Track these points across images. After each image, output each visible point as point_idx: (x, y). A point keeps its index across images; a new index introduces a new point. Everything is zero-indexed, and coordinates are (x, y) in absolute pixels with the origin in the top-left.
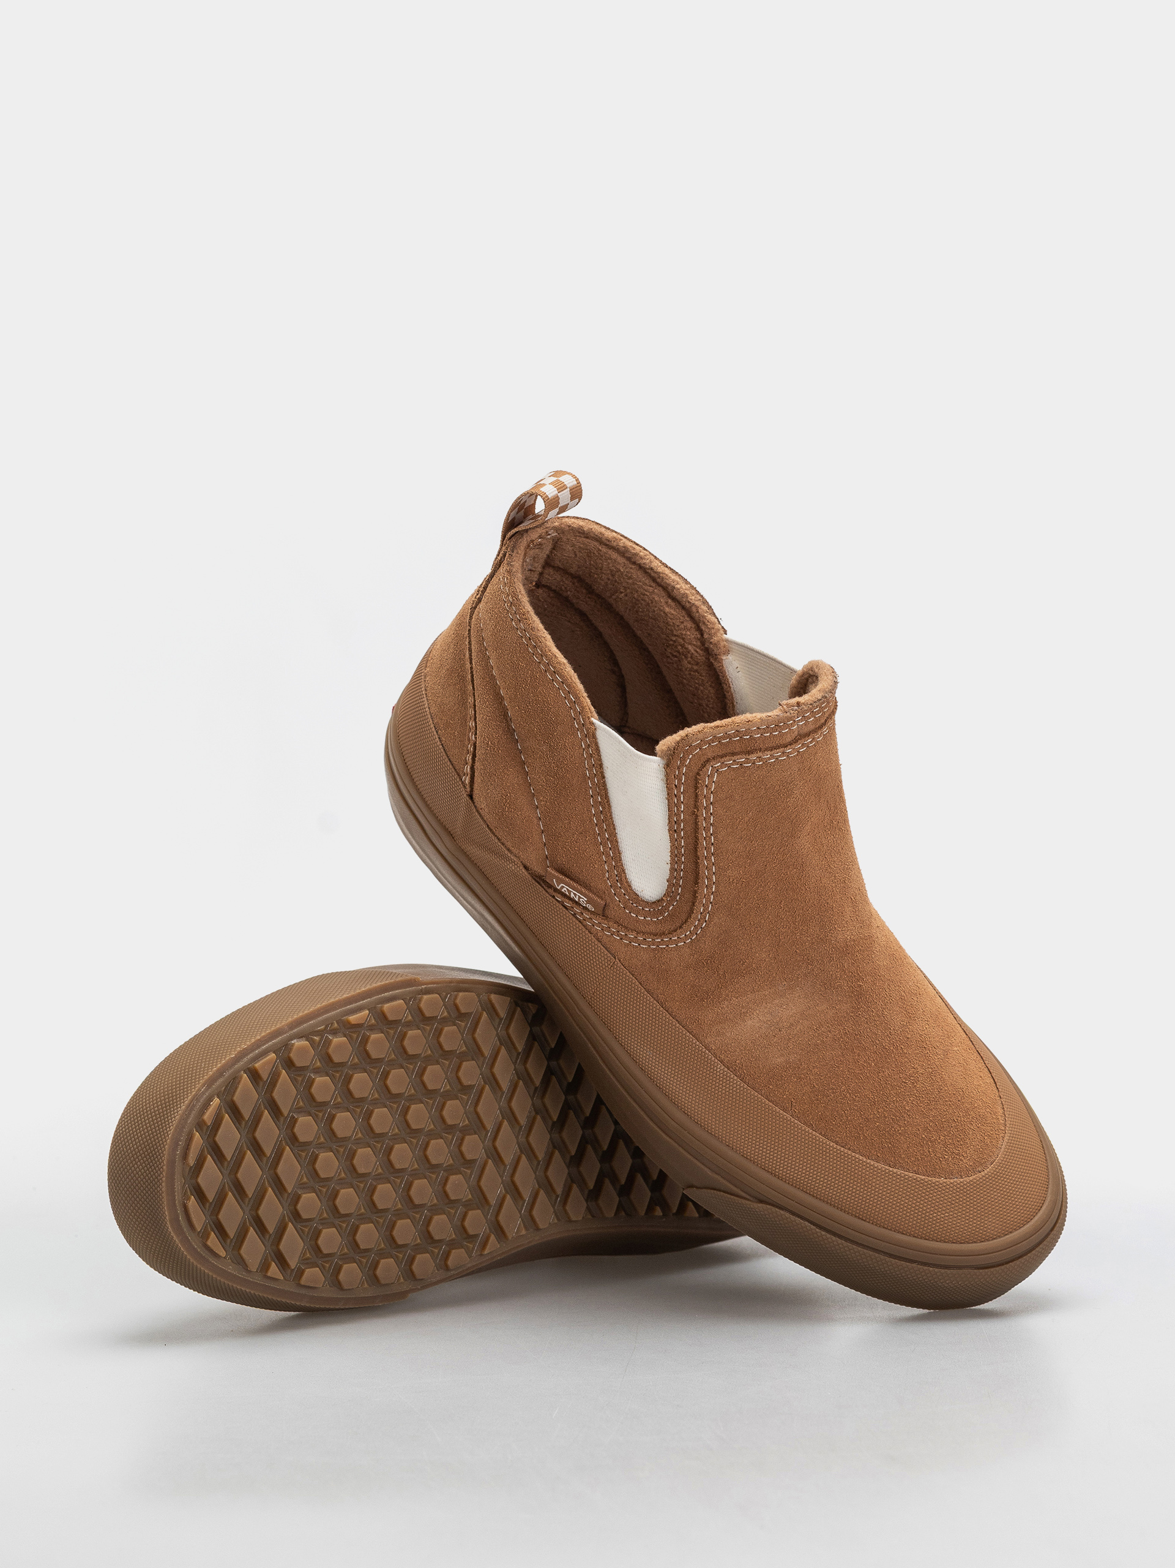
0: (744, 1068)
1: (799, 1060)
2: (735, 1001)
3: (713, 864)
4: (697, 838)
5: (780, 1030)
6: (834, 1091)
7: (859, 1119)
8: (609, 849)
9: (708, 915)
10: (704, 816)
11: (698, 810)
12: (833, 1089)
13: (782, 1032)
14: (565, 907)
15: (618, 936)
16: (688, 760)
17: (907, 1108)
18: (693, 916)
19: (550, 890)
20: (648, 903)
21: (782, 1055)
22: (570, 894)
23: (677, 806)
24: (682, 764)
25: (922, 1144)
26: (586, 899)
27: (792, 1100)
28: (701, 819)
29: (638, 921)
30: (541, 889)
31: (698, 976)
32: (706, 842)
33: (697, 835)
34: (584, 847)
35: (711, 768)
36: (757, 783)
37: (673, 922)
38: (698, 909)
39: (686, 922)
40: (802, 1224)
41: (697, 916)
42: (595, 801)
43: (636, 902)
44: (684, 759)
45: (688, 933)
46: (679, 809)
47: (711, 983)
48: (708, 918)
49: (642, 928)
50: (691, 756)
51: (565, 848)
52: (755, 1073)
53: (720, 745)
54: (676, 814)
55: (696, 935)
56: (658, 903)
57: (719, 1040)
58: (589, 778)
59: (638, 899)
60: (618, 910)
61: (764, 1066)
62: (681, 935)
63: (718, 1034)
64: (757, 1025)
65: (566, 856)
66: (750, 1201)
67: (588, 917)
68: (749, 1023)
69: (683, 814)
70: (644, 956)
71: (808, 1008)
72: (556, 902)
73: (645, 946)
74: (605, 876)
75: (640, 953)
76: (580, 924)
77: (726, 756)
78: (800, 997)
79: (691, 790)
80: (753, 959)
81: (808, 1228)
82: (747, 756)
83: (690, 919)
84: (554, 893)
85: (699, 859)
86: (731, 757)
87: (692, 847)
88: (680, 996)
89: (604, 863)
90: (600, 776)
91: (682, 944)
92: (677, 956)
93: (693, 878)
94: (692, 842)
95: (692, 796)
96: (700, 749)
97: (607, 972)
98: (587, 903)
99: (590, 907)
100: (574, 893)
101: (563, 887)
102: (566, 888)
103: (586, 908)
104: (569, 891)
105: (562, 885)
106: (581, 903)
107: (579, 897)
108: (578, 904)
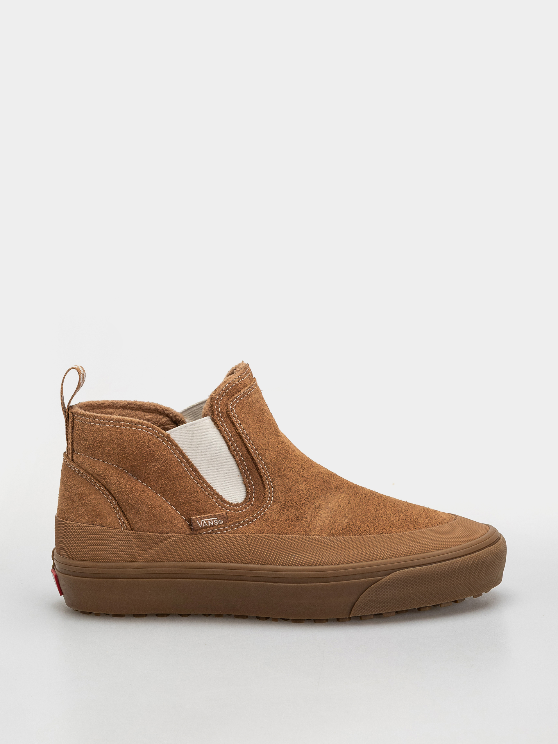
1: (353, 515)
2: (309, 512)
3: (259, 455)
4: (245, 444)
10: (241, 431)
11: (238, 430)
13: (337, 511)
14: (210, 533)
15: (241, 525)
16: (219, 408)
18: (266, 487)
19: (198, 532)
20: (244, 502)
21: (346, 518)
23: (228, 435)
24: (218, 412)
26: (217, 518)
28: (241, 433)
29: (244, 512)
30: (193, 535)
31: (287, 512)
32: (250, 445)
33: (245, 443)
34: (199, 497)
35: (230, 406)
36: (251, 407)
37: (259, 499)
38: (266, 483)
39: (264, 494)
40: (413, 570)
41: (267, 487)
42: (190, 472)
43: (237, 506)
44: (217, 408)
45: (269, 498)
46: (229, 437)
47: (294, 511)
48: (272, 484)
49: (247, 513)
50: (219, 406)
51: (192, 505)
52: (342, 531)
53: (226, 394)
54: (230, 440)
55: (273, 497)
56: (246, 499)
57: (316, 530)
58: (181, 462)
59: (238, 505)
60: (232, 515)
61: (343, 526)
62: (267, 502)
63: (314, 528)
64: (326, 515)
65: (194, 509)
66: (384, 578)
67: (222, 528)
68: (322, 516)
69: (233, 438)
70: (260, 524)
71: (338, 499)
72: (205, 535)
73: (255, 520)
74: (216, 505)
75: (256, 524)
76: (221, 535)
77: (232, 397)
78: (331, 496)
79: (229, 423)
80: (302, 491)
81: (416, 569)
82: (239, 393)
83: (266, 490)
84: (201, 531)
85: (252, 455)
86: (234, 397)
87: (245, 452)
88: (287, 525)
89: (212, 499)
90: (185, 457)
91: (269, 506)
92: (272, 512)
93: (254, 470)
94: (245, 449)
95: (231, 425)
96: (220, 400)
97: (249, 541)
98: (218, 521)
99: (221, 522)
100: (210, 521)
101: (203, 522)
102: (205, 522)
103: (219, 524)
104: (207, 522)
105: (202, 521)
106: (215, 524)
107: (213, 520)
108: (214, 525)
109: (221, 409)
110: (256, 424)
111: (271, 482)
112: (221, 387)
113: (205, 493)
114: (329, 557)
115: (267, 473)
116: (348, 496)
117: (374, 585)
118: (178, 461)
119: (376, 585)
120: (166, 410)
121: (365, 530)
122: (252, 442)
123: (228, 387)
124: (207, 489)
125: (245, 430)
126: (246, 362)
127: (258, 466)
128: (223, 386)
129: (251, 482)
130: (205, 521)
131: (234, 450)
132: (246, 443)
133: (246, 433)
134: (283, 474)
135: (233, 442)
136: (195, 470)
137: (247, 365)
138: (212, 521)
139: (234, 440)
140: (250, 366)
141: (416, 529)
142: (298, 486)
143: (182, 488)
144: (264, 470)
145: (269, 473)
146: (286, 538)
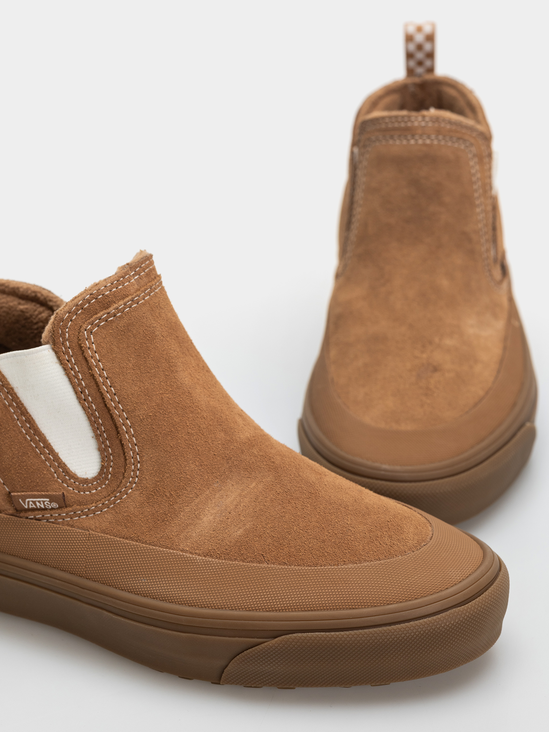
0: (217, 550)
1: (254, 525)
2: (187, 509)
3: (123, 411)
4: (102, 394)
5: (230, 513)
6: (289, 533)
7: (317, 543)
8: (48, 455)
9: (138, 456)
10: (98, 373)
11: (92, 370)
12: (287, 532)
13: (232, 514)
14: (39, 520)
15: (84, 515)
16: (67, 334)
17: (349, 523)
18: (128, 462)
19: (22, 514)
20: (95, 479)
21: (240, 528)
22: (36, 505)
23: (76, 377)
24: (65, 340)
25: (372, 541)
26: (48, 500)
27: (263, 553)
28: (97, 376)
29: (92, 495)
30: (16, 518)
31: (152, 506)
32: (110, 395)
33: (101, 392)
34: (29, 463)
35: (85, 332)
36: (125, 332)
37: (117, 478)
38: (129, 455)
39: (125, 471)
40: (314, 636)
41: (131, 461)
42: (22, 422)
43: (85, 484)
44: (63, 334)
45: (131, 479)
46: (78, 379)
47: (164, 505)
48: (139, 458)
49: (97, 498)
50: (67, 330)
51: (18, 473)
52: (226, 550)
53: (83, 311)
54: (79, 385)
55: (137, 477)
56: (100, 473)
57: (189, 541)
58: (9, 406)
59: (86, 481)
60: (74, 496)
61: (230, 542)
62: (127, 484)
63: (186, 538)
64: (211, 518)
65: (21, 479)
66: (269, 641)
67: (57, 515)
68: (205, 519)
69: (84, 381)
70: (109, 517)
71: (243, 490)
72: (32, 521)
73: (106, 509)
74: (54, 477)
75: (105, 516)
76: (54, 524)
77: (92, 317)
78: (233, 485)
79: (80, 358)
80: (186, 473)
81: (319, 636)
82: (108, 311)
83: (127, 466)
84: (27, 515)
85: (111, 411)
86: (96, 316)
87: (102, 405)
88: (147, 527)
89: (50, 467)
90: (15, 398)
91: (130, 490)
92: (131, 502)
93: (114, 433)
94: (101, 401)
95: (83, 362)
96: (71, 320)
97: (87, 544)
98: (51, 503)
99: (55, 505)
100: (39, 502)
101: (29, 502)
102: (31, 503)
103: (52, 509)
104: (34, 502)
105: (27, 500)
106: (46, 507)
107: (44, 502)
108: (45, 509)
109: (69, 336)
110: (129, 360)
111: (138, 454)
112: (75, 301)
113: (40, 457)
114: (193, 593)
115: (133, 439)
116: (261, 486)
117: (251, 650)
118: (4, 404)
119: (254, 651)
120: (50, 301)
121: (262, 555)
122: (115, 391)
123: (88, 301)
124: (44, 450)
125: (105, 371)
126: (149, 251)
127: (119, 429)
128: (80, 298)
129: (108, 450)
130: (32, 501)
131: (85, 400)
132: (103, 392)
133: (106, 376)
134: (160, 443)
135: (84, 388)
136: (30, 420)
137: (151, 256)
138: (42, 502)
139: (85, 385)
140: (154, 258)
141: (345, 561)
142: (180, 465)
143: (6, 445)
144: (128, 435)
145: (136, 440)
146: (139, 549)
